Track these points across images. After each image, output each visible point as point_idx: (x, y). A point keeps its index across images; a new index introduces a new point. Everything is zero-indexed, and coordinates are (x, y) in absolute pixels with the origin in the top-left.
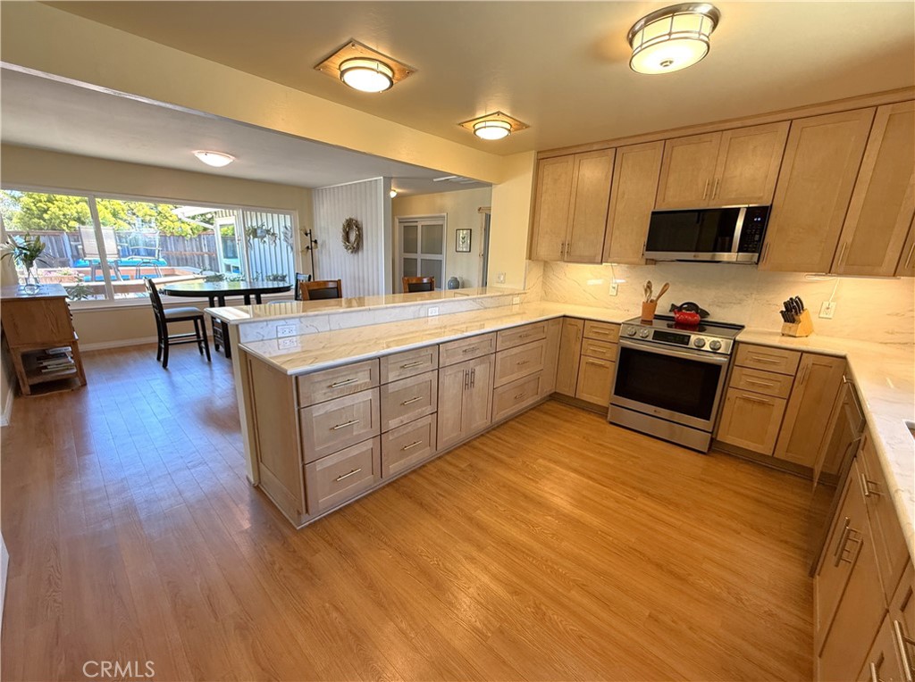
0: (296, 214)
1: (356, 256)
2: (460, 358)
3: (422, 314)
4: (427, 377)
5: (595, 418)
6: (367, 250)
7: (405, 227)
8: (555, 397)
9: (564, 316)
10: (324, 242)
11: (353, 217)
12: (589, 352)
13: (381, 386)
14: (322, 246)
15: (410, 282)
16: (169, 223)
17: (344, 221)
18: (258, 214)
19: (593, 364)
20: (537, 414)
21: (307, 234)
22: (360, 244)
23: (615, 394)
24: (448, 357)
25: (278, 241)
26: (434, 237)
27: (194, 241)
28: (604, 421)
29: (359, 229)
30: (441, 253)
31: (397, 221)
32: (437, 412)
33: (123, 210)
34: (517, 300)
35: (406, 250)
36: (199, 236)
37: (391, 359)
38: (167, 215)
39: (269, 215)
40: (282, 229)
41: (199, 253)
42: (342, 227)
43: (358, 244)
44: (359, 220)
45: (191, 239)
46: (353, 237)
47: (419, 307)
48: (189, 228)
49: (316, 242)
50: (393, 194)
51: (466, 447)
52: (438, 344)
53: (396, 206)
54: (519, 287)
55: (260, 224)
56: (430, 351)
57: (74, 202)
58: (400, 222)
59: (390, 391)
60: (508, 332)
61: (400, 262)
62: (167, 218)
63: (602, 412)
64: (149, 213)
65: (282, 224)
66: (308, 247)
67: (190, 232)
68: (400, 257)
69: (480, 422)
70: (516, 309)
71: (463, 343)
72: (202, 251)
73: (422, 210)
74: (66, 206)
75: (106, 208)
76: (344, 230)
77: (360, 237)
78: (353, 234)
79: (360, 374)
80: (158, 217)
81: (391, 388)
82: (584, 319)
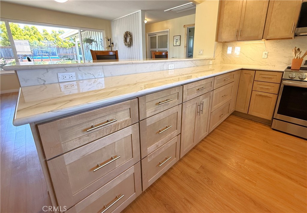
0: (104, 32)
1: (130, 49)
2: (195, 95)
3: (165, 68)
4: (175, 110)
5: (262, 126)
6: (135, 45)
7: (151, 37)
8: (235, 113)
9: (242, 69)
10: (116, 44)
11: (128, 31)
12: (258, 89)
13: (139, 122)
14: (115, 46)
15: (156, 54)
16: (60, 43)
17: (124, 33)
18: (90, 32)
19: (260, 95)
20: (228, 124)
21: (109, 40)
22: (132, 43)
23: (277, 113)
24: (188, 94)
25: (98, 46)
26: (164, 41)
27: (70, 50)
28: (268, 128)
29: (131, 36)
30: (167, 47)
31: (147, 35)
32: (181, 133)
33: (42, 38)
34: (211, 62)
35: (151, 48)
36: (72, 47)
37: (148, 98)
38: (60, 40)
39: (92, 32)
40: (100, 40)
41: (72, 54)
42: (123, 36)
43: (130, 43)
44: (131, 32)
45: (69, 49)
46: (128, 40)
47: (163, 63)
48: (68, 44)
49: (113, 43)
50: (146, 22)
51: (195, 150)
52: (182, 85)
53: (147, 27)
54: (211, 56)
55: (89, 37)
56: (177, 90)
57: (23, 35)
58: (149, 35)
59: (147, 125)
60: (219, 77)
61: (149, 52)
62: (59, 41)
63: (268, 123)
64: (52, 39)
65: (100, 38)
66: (109, 46)
67: (68, 46)
68: (149, 50)
69: (204, 134)
70: (210, 67)
71: (197, 84)
72: (73, 53)
73: (158, 29)
74: (19, 36)
75: (36, 37)
76: (124, 37)
77: (131, 40)
78: (128, 38)
79: (120, 114)
80: (56, 41)
81: (149, 122)
82: (255, 70)
